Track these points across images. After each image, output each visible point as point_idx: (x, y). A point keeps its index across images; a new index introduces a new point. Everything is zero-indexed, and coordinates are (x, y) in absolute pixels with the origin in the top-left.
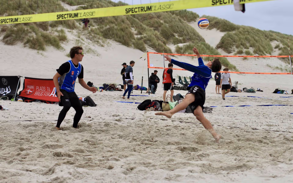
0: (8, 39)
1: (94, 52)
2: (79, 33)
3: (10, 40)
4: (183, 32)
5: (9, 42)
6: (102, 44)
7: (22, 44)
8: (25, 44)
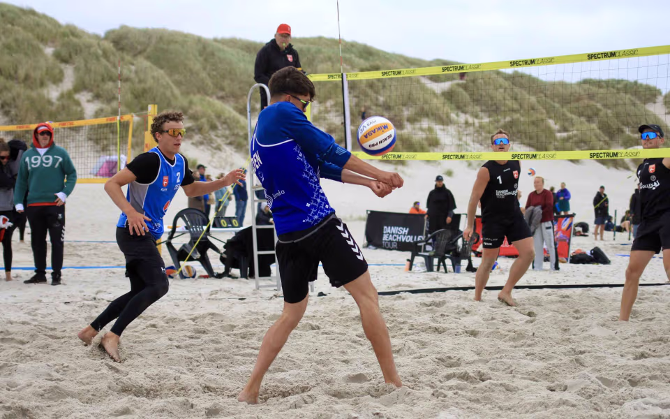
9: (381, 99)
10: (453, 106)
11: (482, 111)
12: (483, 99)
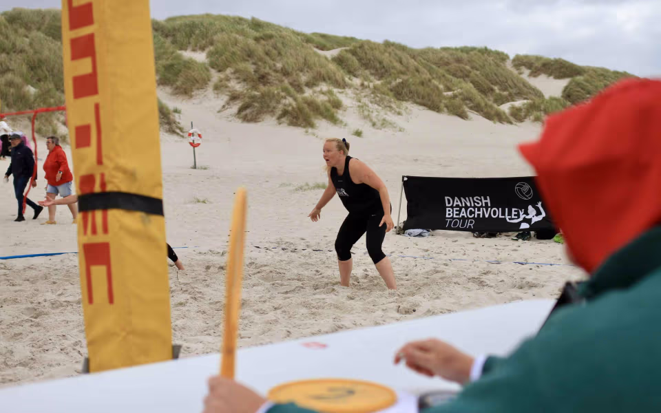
0: (248, 111)
1: (392, 125)
2: (357, 94)
3: (251, 113)
4: (506, 82)
5: (249, 117)
6: (397, 110)
7: (274, 118)
8: (279, 118)
9: (279, 65)
10: (346, 71)
11: (372, 74)
12: (371, 62)
